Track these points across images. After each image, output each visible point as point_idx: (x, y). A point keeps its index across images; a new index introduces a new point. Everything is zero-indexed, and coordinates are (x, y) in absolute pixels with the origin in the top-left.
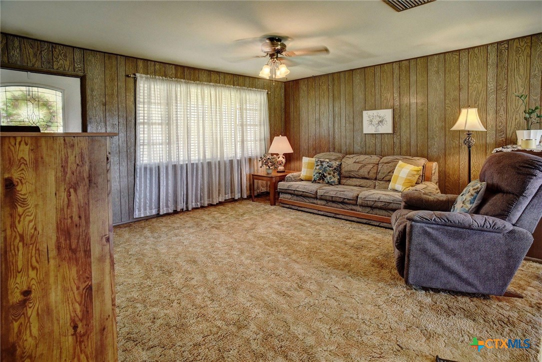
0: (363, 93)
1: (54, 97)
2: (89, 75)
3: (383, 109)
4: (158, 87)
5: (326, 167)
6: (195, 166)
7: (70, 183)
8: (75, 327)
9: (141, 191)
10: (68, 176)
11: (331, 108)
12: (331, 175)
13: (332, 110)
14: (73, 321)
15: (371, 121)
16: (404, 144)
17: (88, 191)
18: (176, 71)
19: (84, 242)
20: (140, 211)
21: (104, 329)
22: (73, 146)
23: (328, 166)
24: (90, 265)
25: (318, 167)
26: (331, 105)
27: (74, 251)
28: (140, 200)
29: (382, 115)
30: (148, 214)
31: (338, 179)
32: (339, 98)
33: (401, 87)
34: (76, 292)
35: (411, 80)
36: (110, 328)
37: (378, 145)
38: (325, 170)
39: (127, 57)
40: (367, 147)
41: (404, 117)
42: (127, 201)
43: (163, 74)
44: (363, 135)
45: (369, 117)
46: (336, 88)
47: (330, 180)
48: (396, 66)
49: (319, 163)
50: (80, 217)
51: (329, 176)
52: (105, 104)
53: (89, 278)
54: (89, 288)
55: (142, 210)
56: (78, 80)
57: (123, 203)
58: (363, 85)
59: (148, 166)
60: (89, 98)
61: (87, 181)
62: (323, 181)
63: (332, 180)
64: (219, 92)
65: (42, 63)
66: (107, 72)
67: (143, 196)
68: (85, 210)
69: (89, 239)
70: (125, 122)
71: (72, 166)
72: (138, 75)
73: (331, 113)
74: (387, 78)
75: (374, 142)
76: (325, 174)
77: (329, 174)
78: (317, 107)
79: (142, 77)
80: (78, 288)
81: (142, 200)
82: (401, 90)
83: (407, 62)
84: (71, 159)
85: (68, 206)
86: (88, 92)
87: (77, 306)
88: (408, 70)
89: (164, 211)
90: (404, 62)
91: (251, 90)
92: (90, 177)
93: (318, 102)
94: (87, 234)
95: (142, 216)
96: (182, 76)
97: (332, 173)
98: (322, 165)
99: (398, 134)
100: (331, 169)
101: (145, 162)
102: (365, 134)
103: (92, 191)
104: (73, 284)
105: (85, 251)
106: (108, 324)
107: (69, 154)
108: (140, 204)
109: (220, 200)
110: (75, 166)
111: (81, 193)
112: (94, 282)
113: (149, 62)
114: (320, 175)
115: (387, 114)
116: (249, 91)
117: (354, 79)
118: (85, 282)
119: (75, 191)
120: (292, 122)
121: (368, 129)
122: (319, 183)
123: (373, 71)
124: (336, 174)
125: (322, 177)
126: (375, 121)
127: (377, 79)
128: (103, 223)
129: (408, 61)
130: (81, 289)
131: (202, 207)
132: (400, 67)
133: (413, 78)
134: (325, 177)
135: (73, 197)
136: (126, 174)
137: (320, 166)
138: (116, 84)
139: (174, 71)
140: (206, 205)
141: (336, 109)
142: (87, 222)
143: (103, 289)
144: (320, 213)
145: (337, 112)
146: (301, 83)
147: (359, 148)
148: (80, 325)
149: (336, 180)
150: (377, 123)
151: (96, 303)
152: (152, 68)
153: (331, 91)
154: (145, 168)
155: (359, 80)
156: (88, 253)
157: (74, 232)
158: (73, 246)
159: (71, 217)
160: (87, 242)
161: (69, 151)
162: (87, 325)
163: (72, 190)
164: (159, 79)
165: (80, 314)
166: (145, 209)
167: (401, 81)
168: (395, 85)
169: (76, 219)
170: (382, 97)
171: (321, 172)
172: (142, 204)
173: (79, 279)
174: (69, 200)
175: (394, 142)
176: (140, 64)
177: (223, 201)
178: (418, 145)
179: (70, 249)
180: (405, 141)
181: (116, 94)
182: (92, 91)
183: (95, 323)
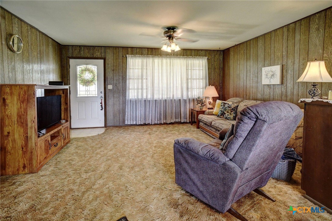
0: (263, 53)
1: (94, 68)
2: (107, 58)
3: (276, 65)
4: (137, 60)
5: (226, 107)
6: (157, 101)
7: (21, 101)
8: (23, 148)
9: (128, 111)
10: (20, 98)
11: (245, 66)
12: (229, 113)
13: (246, 68)
14: (22, 146)
15: (267, 75)
16: (289, 93)
17: (27, 104)
18: (148, 51)
19: (26, 121)
20: (128, 121)
21: (32, 152)
22: (22, 88)
23: (228, 107)
24: (27, 129)
25: (221, 107)
26: (245, 65)
27: (22, 123)
28: (128, 116)
29: (274, 70)
30: (132, 124)
31: (234, 116)
32: (250, 59)
33: (289, 46)
34: (23, 137)
35: (296, 39)
36: (34, 152)
37: (272, 94)
38: (225, 110)
39: (123, 48)
40: (265, 95)
41: (290, 71)
42: (122, 115)
43: (141, 53)
44: (263, 86)
45: (265, 72)
46: (248, 51)
47: (228, 116)
48: (285, 30)
49: (223, 105)
50: (24, 112)
51: (227, 114)
52: (113, 70)
53: (27, 133)
54: (27, 137)
55: (129, 121)
56: (103, 61)
57: (120, 117)
58: (263, 48)
59: (132, 100)
60: (107, 68)
61: (27, 100)
62: (223, 116)
63: (229, 117)
64: (172, 60)
65: (90, 55)
66: (115, 55)
67: (129, 114)
68: (26, 110)
69: (27, 120)
70: (122, 78)
71: (21, 95)
72: (127, 55)
73: (245, 70)
74: (279, 40)
75: (269, 91)
76: (225, 112)
77: (228, 112)
78: (238, 66)
79: (129, 56)
80: (23, 136)
81: (129, 116)
82: (288, 48)
83: (293, 25)
84: (22, 93)
85: (21, 108)
86: (107, 65)
87: (23, 141)
88: (294, 31)
89: (139, 123)
90: (291, 25)
91: (195, 58)
92: (27, 99)
93: (238, 63)
94: (27, 118)
95: (129, 124)
96: (151, 54)
97: (230, 111)
98: (224, 106)
99: (285, 85)
100: (229, 109)
101: (131, 98)
102: (264, 85)
103: (28, 104)
104: (22, 134)
105: (26, 124)
106: (34, 151)
107: (21, 91)
108: (128, 118)
109: (172, 122)
110: (23, 95)
111: (25, 105)
112: (29, 135)
113: (134, 48)
114: (222, 112)
115: (277, 69)
116: (194, 58)
117: (258, 44)
118: (26, 134)
119: (23, 103)
120: (226, 77)
121: (265, 81)
122: (221, 117)
123: (270, 36)
124: (232, 112)
125: (223, 114)
126: (269, 76)
127: (272, 42)
128: (32, 116)
129: (294, 23)
130: (24, 136)
131: (161, 124)
132: (288, 30)
133: (298, 37)
134: (225, 114)
135: (22, 105)
136: (122, 103)
137: (223, 106)
138: (118, 61)
139: (147, 52)
140: (163, 123)
141: (248, 67)
142: (27, 114)
143: (32, 138)
144: (213, 136)
145: (248, 70)
146: (231, 50)
147: (260, 95)
148: (24, 148)
149: (232, 117)
150: (270, 76)
151: (29, 142)
152: (135, 51)
153: (245, 54)
154: (131, 101)
155: (261, 45)
156: (27, 125)
157: (22, 117)
158: (22, 122)
159: (22, 112)
160: (27, 121)
161: (21, 90)
162: (26, 149)
163: (22, 103)
164: (138, 56)
165: (24, 145)
166: (130, 121)
167: (288, 41)
168: (284, 45)
169: (23, 113)
170: (275, 56)
171: (222, 110)
172: (129, 118)
173: (24, 133)
174: (21, 106)
175: (282, 92)
176: (130, 50)
177: (173, 122)
178: (299, 94)
179: (21, 122)
180: (289, 91)
181: (118, 65)
182: (108, 65)
183: (29, 149)
